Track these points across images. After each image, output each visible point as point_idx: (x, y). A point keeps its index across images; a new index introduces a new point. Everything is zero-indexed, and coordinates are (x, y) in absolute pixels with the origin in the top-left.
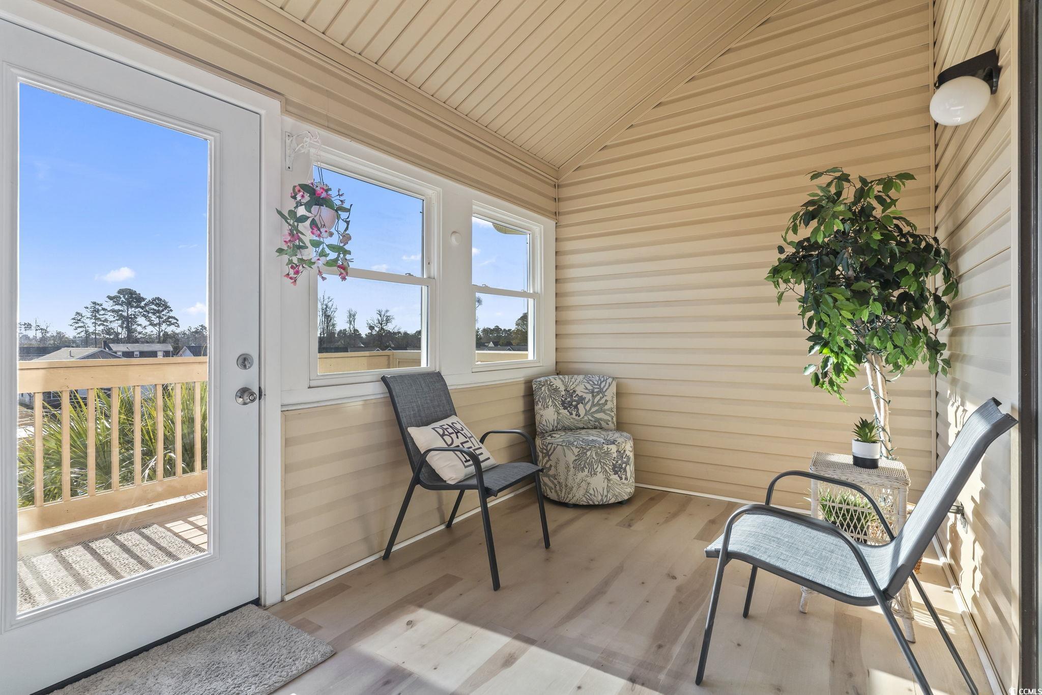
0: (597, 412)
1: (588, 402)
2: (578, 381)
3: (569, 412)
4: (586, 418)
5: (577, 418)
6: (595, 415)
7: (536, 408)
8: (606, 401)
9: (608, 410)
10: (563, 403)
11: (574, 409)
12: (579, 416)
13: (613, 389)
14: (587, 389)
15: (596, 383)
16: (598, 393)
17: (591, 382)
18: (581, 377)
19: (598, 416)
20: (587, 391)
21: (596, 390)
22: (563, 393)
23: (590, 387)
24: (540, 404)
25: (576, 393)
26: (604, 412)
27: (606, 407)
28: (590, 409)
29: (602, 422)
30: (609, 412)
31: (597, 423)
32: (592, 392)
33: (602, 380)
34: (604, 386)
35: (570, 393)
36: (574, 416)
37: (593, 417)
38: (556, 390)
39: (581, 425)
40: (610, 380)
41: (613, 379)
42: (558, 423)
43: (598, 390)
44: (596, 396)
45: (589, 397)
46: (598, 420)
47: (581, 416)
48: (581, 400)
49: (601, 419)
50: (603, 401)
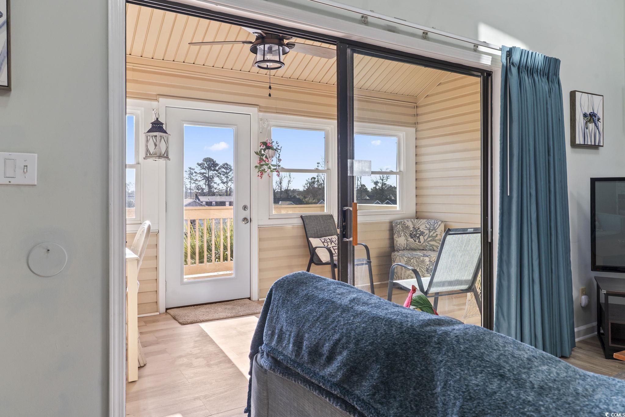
0: (431, 241)
1: (426, 235)
2: (422, 223)
3: (414, 240)
4: (424, 244)
5: (419, 243)
6: (430, 243)
7: (395, 237)
8: (437, 235)
9: (438, 240)
10: (411, 235)
11: (417, 238)
12: (420, 243)
13: (442, 228)
14: (426, 227)
15: (432, 224)
16: (432, 230)
17: (429, 224)
18: (425, 220)
19: (432, 243)
20: (426, 229)
21: (431, 228)
22: (412, 229)
23: (428, 226)
24: (396, 235)
25: (420, 229)
26: (435, 241)
27: (437, 238)
28: (427, 239)
29: (434, 247)
30: (438, 241)
31: (431, 248)
32: (429, 229)
33: (436, 222)
34: (437, 226)
35: (416, 229)
36: (417, 242)
37: (428, 243)
38: (407, 227)
39: (422, 248)
40: (440, 223)
41: (442, 222)
42: (407, 246)
43: (432, 228)
44: (431, 231)
45: (427, 232)
46: (432, 246)
47: (422, 243)
48: (422, 233)
49: (433, 245)
50: (435, 235)
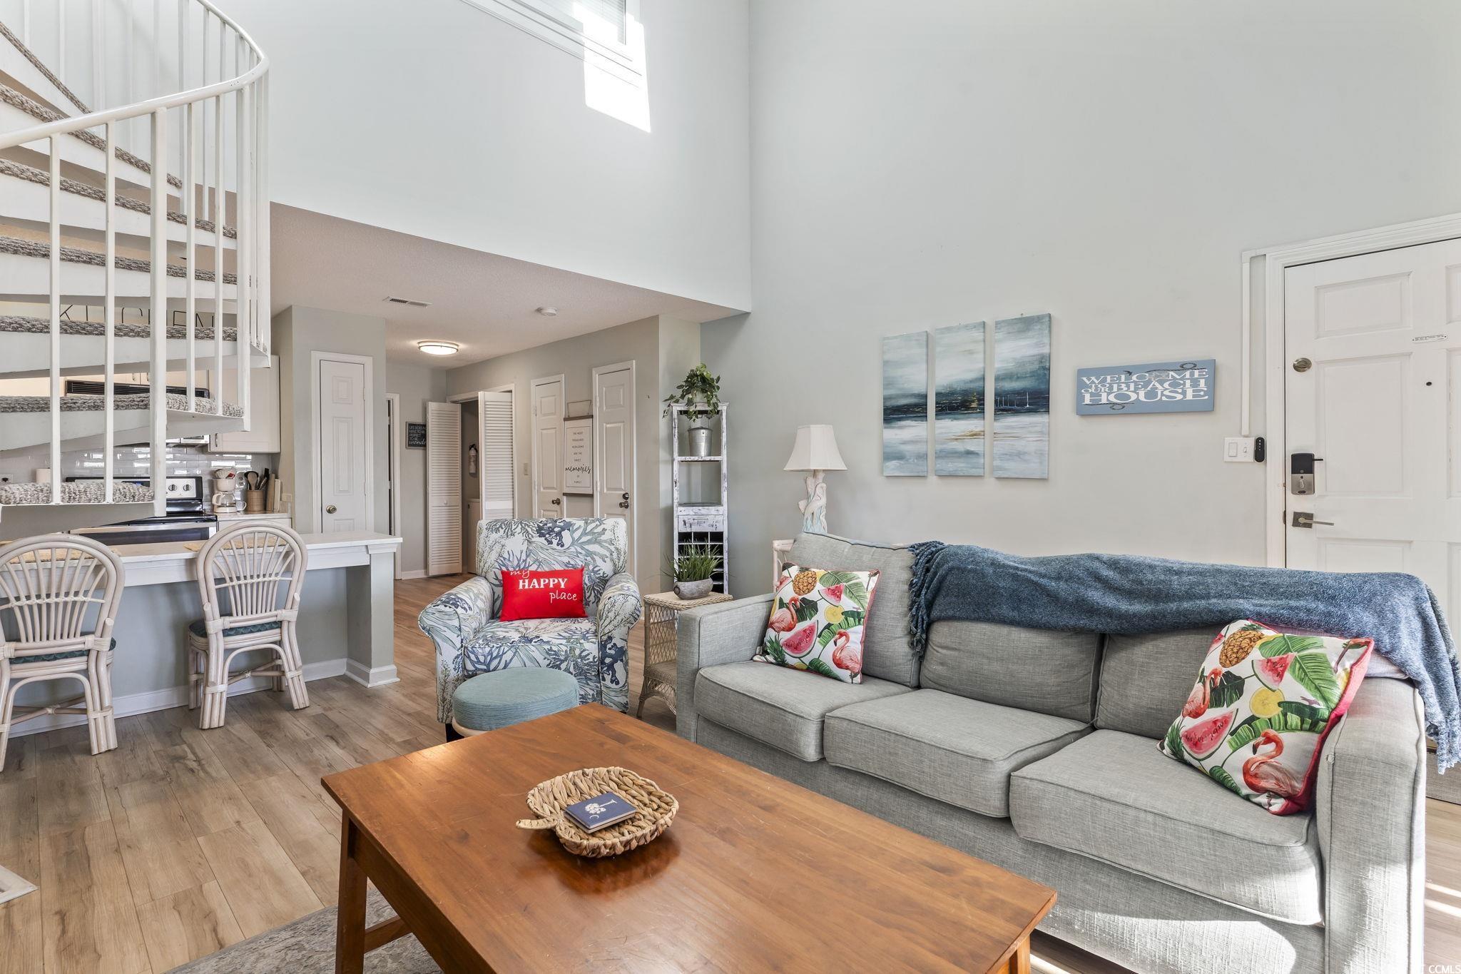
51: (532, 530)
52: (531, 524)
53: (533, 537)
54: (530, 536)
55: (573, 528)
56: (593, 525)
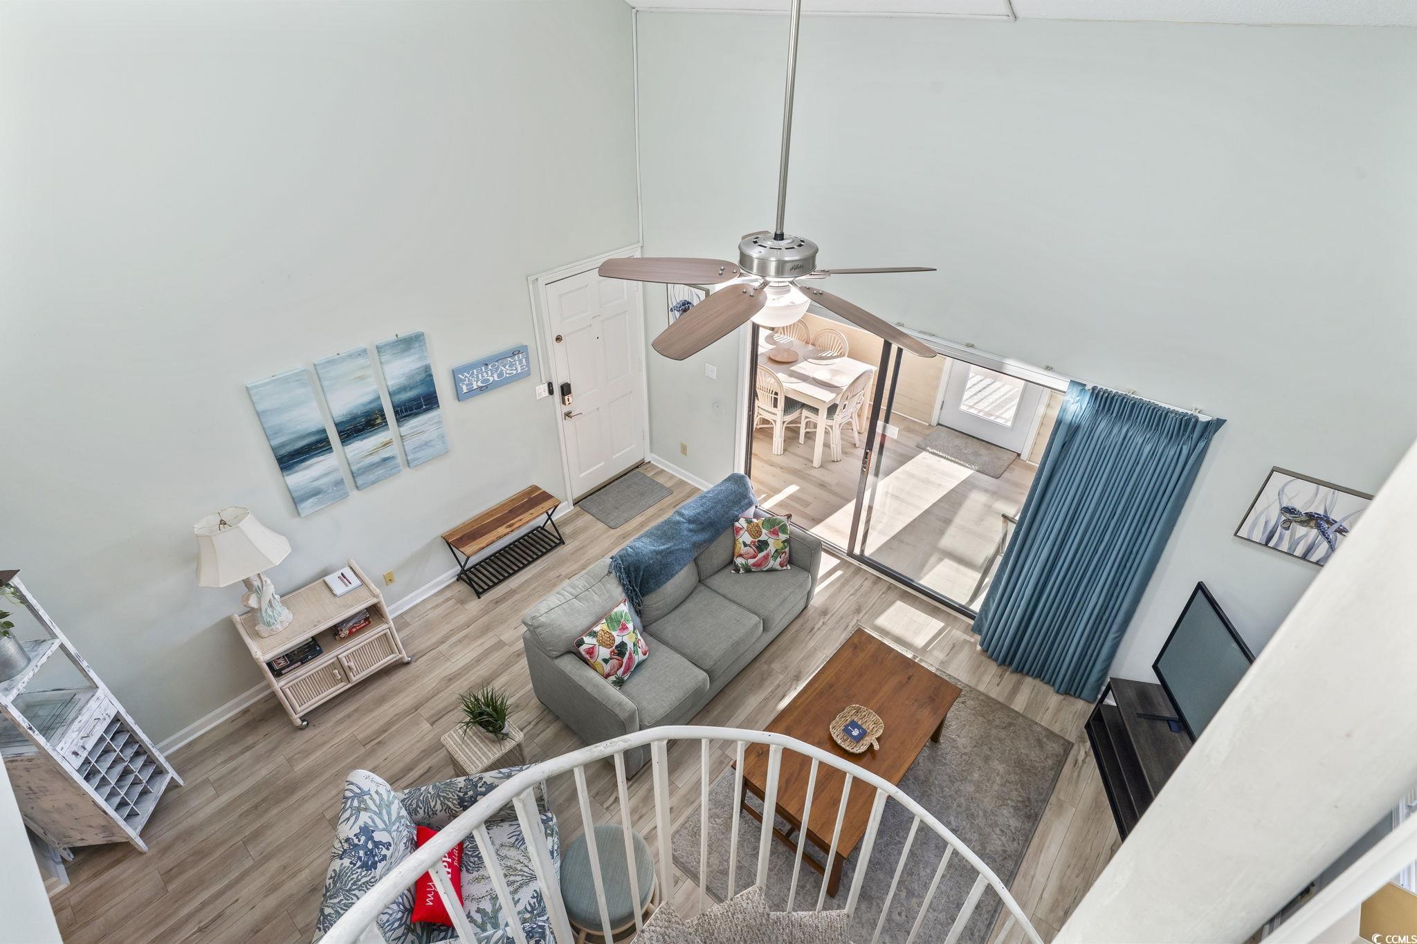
51: (364, 876)
52: (355, 876)
53: (374, 877)
54: (373, 880)
55: (372, 827)
56: (370, 802)
